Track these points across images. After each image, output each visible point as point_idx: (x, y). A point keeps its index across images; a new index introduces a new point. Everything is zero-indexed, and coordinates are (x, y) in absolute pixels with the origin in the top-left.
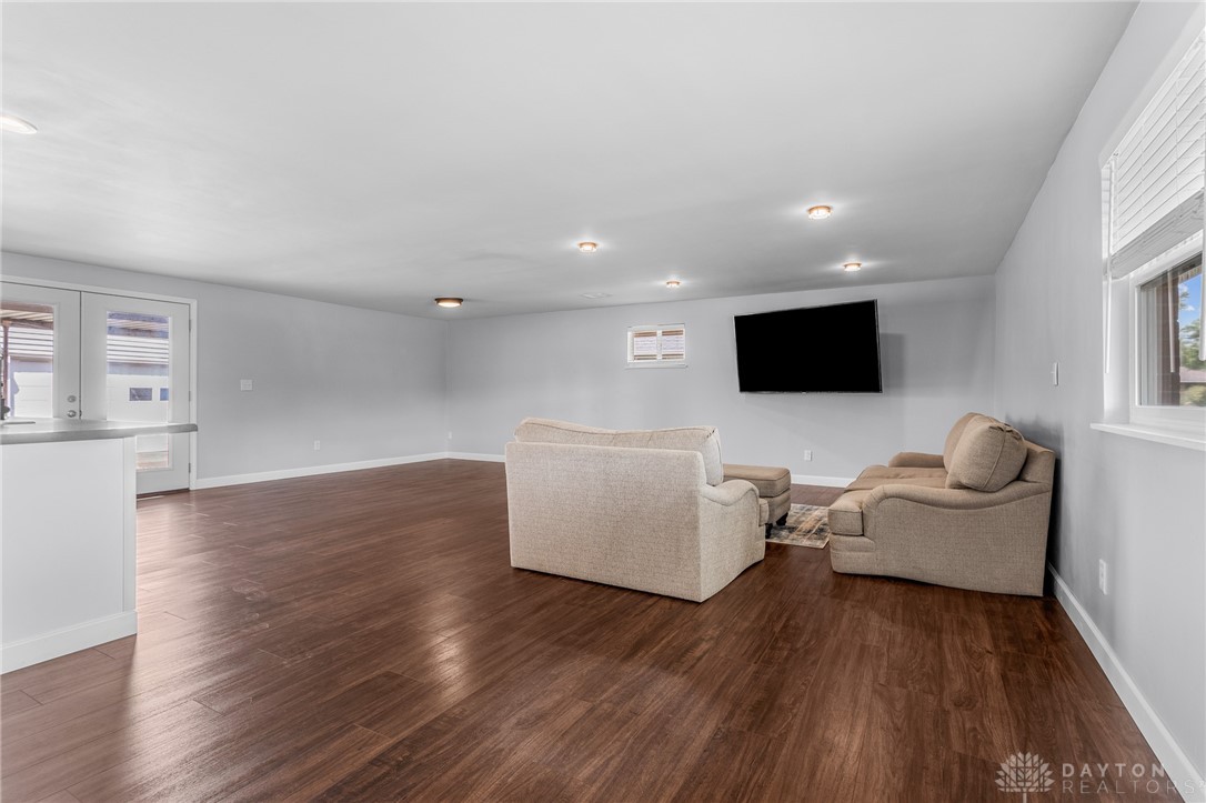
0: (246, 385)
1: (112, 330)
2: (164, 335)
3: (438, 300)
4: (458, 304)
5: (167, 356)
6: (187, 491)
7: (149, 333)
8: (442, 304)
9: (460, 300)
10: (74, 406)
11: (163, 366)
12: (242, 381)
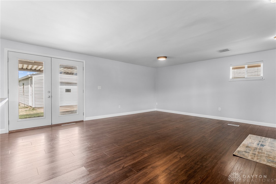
0: (99, 88)
1: (61, 73)
2: (76, 74)
3: (158, 58)
4: (165, 59)
5: (77, 80)
6: (83, 121)
7: (72, 74)
8: (160, 59)
9: (166, 57)
10: (50, 94)
11: (76, 84)
12: (98, 86)
